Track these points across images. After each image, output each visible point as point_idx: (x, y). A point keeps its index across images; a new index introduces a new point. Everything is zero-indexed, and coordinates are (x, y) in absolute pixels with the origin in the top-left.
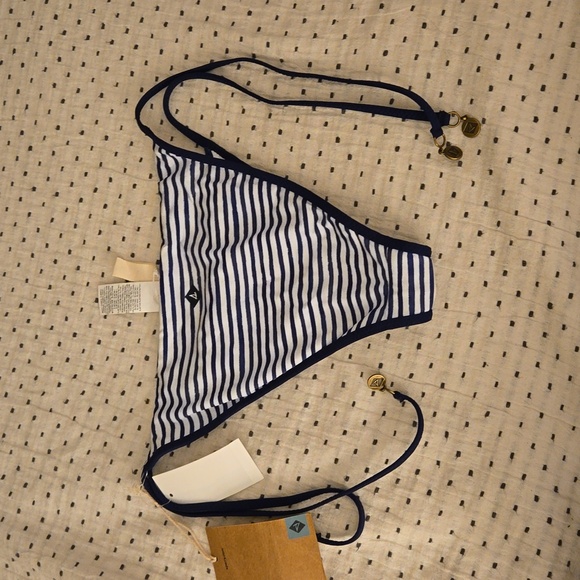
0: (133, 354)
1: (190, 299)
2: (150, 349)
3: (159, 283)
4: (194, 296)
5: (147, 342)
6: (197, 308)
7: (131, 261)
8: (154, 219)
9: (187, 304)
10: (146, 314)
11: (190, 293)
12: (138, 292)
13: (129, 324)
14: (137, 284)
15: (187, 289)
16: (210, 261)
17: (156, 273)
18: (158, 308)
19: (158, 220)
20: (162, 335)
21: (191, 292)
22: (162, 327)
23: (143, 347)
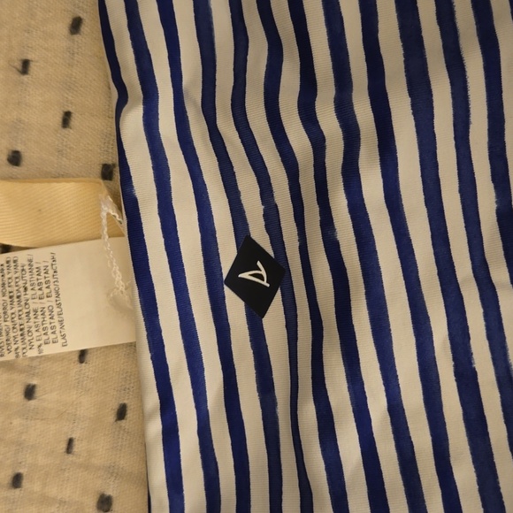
0: (53, 491)
1: (243, 289)
2: (112, 471)
3: (124, 242)
4: (257, 275)
5: (99, 447)
6: (274, 319)
7: (11, 178)
8: (76, 25)
9: (235, 307)
10: (82, 355)
11: (238, 266)
12: (47, 280)
13: (30, 392)
14: (41, 256)
15: (228, 253)
16: (318, 142)
17: (109, 210)
18: (133, 330)
19: (92, 26)
20: (155, 427)
21: (242, 263)
22: (153, 399)
23: (86, 467)
